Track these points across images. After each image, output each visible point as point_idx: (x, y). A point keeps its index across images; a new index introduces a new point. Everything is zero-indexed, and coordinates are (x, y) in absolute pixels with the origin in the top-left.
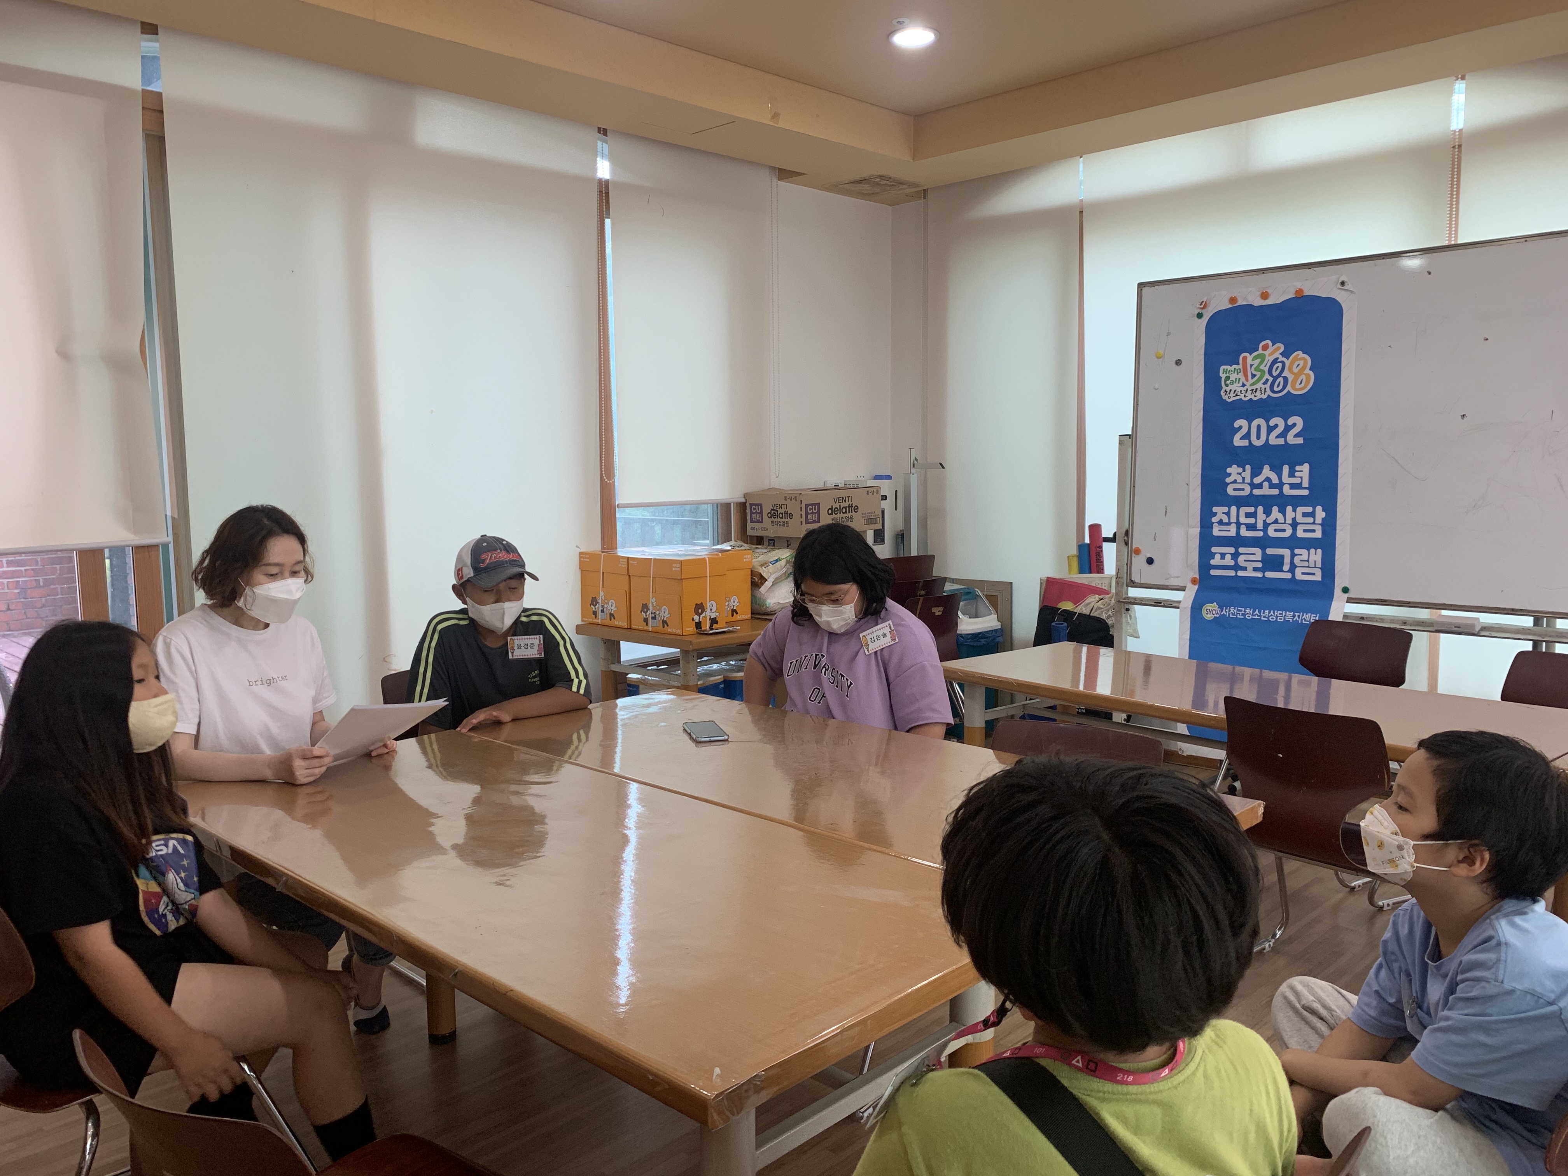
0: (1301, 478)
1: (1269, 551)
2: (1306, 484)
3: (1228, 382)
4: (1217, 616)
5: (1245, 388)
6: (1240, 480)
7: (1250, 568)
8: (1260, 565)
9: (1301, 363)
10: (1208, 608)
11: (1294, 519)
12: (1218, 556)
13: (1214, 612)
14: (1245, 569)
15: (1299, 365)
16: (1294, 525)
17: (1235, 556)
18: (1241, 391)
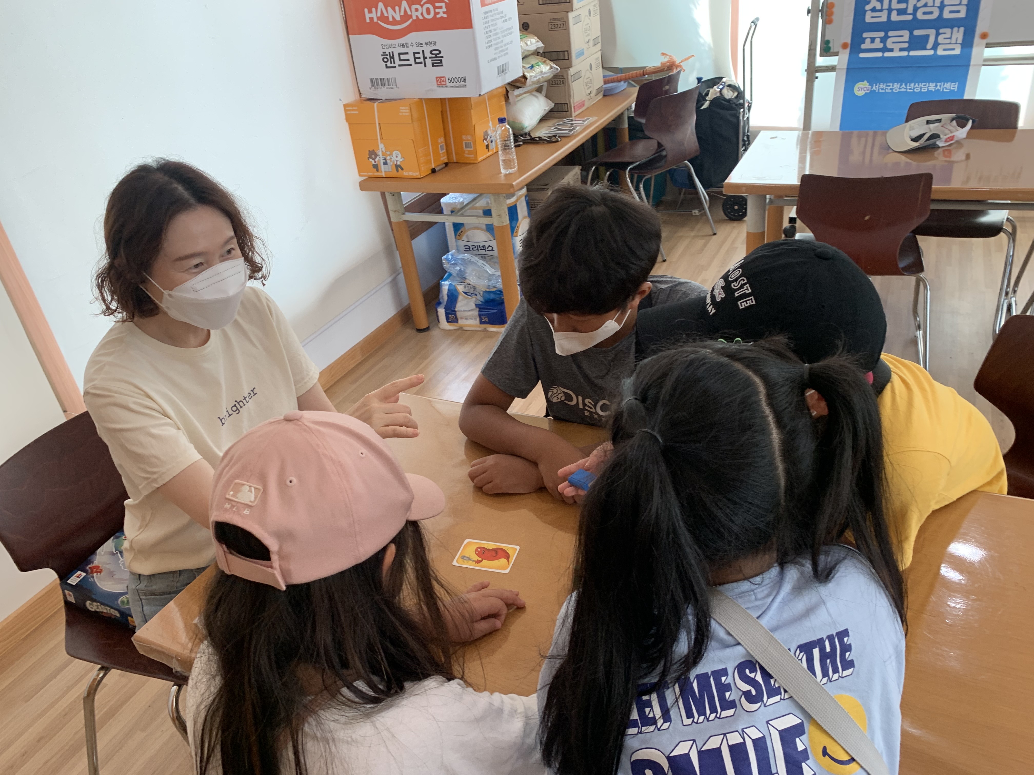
1: (917, 32)
4: (868, 92)
7: (896, 50)
8: (906, 45)
10: (860, 86)
12: (868, 41)
16: (942, 6)
17: (884, 40)
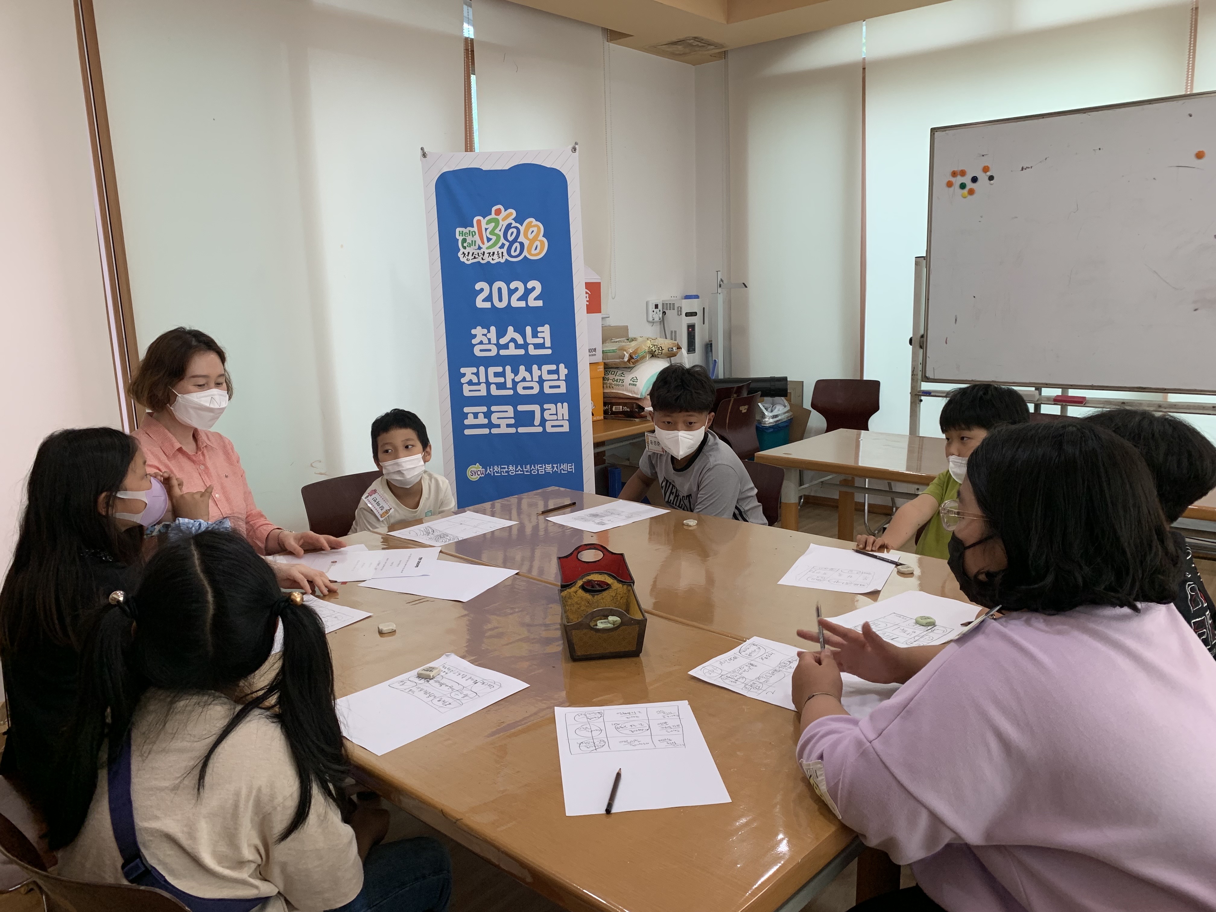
0: (544, 338)
1: (521, 408)
2: (548, 344)
3: (465, 245)
4: (483, 476)
5: (482, 251)
6: (486, 341)
7: (503, 426)
8: (512, 421)
9: (535, 229)
10: (473, 469)
11: (540, 377)
12: (471, 416)
13: (479, 473)
14: (498, 426)
15: (533, 231)
16: (541, 381)
17: (488, 415)
18: (478, 253)
